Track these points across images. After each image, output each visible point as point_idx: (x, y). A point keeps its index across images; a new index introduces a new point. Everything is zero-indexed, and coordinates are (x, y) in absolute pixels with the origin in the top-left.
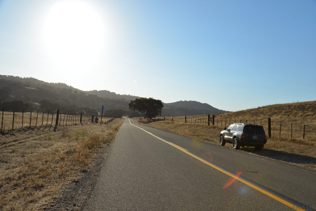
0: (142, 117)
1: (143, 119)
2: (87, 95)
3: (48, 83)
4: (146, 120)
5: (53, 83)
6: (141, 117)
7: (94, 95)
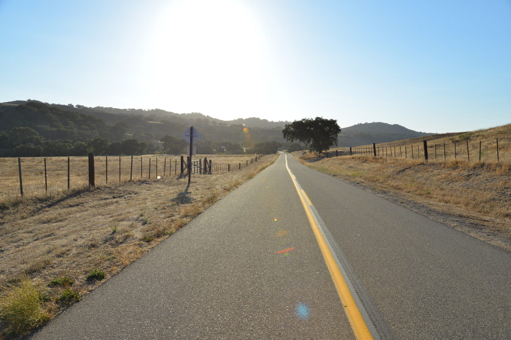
0: (306, 151)
1: (308, 153)
2: (229, 125)
3: (179, 114)
4: (312, 155)
5: (184, 114)
6: (304, 151)
7: (237, 125)
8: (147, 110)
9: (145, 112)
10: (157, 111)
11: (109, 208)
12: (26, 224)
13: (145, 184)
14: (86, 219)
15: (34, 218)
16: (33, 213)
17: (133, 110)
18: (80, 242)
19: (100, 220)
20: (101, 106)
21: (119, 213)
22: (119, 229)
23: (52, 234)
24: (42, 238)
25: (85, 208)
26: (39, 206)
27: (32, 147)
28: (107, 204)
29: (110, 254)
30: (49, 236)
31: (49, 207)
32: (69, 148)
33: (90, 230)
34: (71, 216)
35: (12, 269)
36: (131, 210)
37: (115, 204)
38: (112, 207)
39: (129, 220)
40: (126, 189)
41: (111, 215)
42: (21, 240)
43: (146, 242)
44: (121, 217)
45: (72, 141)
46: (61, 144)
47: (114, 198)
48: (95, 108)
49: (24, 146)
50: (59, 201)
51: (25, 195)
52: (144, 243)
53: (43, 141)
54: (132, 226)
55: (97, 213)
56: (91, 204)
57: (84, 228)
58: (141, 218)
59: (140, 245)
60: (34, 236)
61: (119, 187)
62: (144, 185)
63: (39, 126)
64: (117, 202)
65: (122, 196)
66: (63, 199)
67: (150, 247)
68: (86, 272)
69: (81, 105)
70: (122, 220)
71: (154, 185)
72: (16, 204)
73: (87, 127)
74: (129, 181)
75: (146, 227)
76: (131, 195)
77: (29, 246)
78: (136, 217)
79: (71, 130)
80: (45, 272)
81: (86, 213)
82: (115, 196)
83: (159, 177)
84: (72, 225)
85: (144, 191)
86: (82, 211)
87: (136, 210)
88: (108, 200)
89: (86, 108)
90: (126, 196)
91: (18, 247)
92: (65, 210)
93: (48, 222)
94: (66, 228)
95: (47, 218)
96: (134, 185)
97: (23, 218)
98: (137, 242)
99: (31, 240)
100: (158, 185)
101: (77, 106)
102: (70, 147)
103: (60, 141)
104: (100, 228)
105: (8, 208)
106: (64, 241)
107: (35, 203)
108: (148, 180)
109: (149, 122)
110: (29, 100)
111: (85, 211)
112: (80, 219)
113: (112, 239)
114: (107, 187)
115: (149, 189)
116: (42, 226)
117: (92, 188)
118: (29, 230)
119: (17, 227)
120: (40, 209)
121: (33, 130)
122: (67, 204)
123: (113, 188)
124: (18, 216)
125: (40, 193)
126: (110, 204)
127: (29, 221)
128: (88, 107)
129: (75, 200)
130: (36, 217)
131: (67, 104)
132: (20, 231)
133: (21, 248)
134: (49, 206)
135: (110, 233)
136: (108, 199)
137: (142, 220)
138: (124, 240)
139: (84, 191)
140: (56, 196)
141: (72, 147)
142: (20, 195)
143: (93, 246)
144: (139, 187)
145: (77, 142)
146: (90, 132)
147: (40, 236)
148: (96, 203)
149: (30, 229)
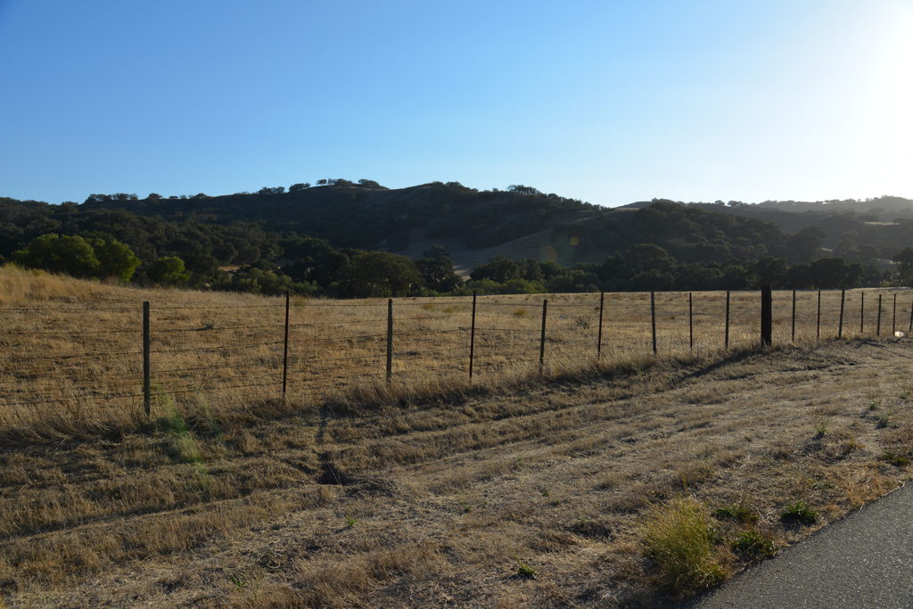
8: (863, 200)
9: (860, 204)
10: (887, 199)
11: (802, 387)
12: (664, 401)
13: (869, 346)
14: (761, 403)
15: (675, 392)
16: (673, 384)
17: (835, 202)
18: (757, 445)
19: (788, 409)
20: (772, 200)
21: (825, 398)
22: (829, 430)
23: (707, 423)
24: (691, 428)
25: (757, 382)
26: (680, 372)
27: (658, 276)
28: (797, 381)
29: (820, 478)
30: (700, 426)
31: (697, 377)
32: (716, 276)
33: (773, 425)
34: (733, 395)
35: (654, 475)
36: (847, 395)
37: (812, 381)
38: (808, 386)
39: (849, 415)
40: (832, 353)
41: (809, 401)
42: (659, 426)
43: (893, 464)
44: (832, 407)
45: (720, 265)
46: (703, 269)
47: (810, 369)
48: (761, 204)
49: (646, 273)
50: (711, 368)
51: (660, 353)
52: (889, 466)
53: (674, 266)
54: (854, 427)
55: (781, 395)
56: (768, 377)
57: (761, 420)
58: (872, 414)
59: (882, 471)
60: (677, 423)
61: (817, 348)
62: (867, 349)
63: (669, 241)
64: (815, 377)
65: (824, 367)
66: (718, 365)
67: (903, 476)
68: (778, 505)
69: (737, 201)
70: (833, 414)
71: (890, 349)
72: (648, 366)
73: (746, 239)
74: (837, 339)
75: (887, 433)
76: (842, 366)
77: (672, 439)
78: (860, 410)
79: (720, 246)
80: (704, 489)
81: (759, 392)
82: (811, 365)
83: (898, 334)
84: (739, 412)
85: (869, 360)
86: (752, 388)
87: (859, 397)
88: (798, 373)
89: (746, 206)
90: (833, 368)
91: (655, 437)
92: (723, 383)
93: (697, 401)
94: (729, 416)
95: (694, 395)
96: (847, 346)
97: (657, 391)
98: (874, 463)
99: (673, 429)
100: (899, 350)
101: (730, 203)
102: (718, 274)
103: (702, 265)
104: (790, 424)
105: (635, 373)
106: (729, 439)
107: (674, 367)
108: (876, 338)
109: (868, 223)
110: (655, 200)
111: (758, 388)
112: (750, 402)
113: (818, 447)
114: (793, 348)
115: (880, 356)
116: (687, 407)
117: (767, 349)
118: (668, 411)
119: (650, 405)
120: (683, 379)
121: (660, 248)
122: (725, 374)
123: (806, 349)
124: (650, 386)
125: (682, 352)
126: (802, 380)
127: (668, 396)
128: (749, 203)
129: (738, 368)
130: (678, 391)
131: (713, 201)
132: (655, 412)
133: (659, 441)
134: (697, 374)
135: (812, 436)
136: (798, 370)
137: (876, 418)
138: (845, 454)
139: (753, 353)
140: (707, 359)
141: (722, 275)
142: (652, 353)
143: (785, 456)
144: (858, 350)
145: (730, 266)
146: (753, 247)
147: (687, 424)
148: (776, 375)
149: (670, 411)
